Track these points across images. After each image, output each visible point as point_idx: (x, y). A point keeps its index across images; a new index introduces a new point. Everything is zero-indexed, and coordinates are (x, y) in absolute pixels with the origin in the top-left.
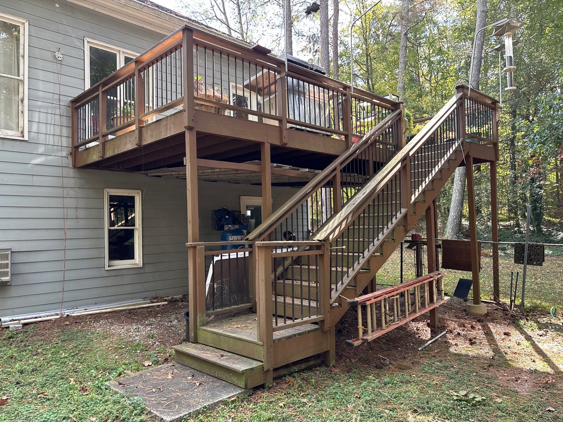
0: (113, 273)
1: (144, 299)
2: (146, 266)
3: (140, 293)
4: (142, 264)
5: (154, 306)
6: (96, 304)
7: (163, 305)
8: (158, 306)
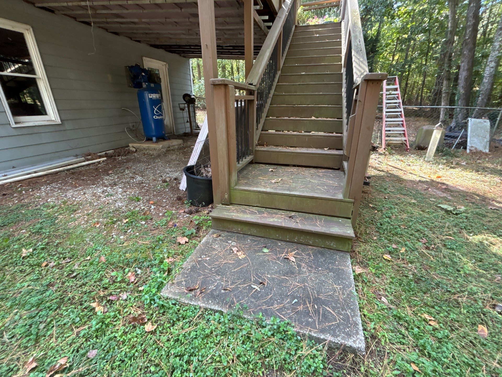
0: (25, 131)
1: (76, 156)
2: (66, 123)
3: (67, 151)
4: (60, 121)
5: (94, 163)
6: (14, 167)
7: (103, 161)
8: (99, 163)
